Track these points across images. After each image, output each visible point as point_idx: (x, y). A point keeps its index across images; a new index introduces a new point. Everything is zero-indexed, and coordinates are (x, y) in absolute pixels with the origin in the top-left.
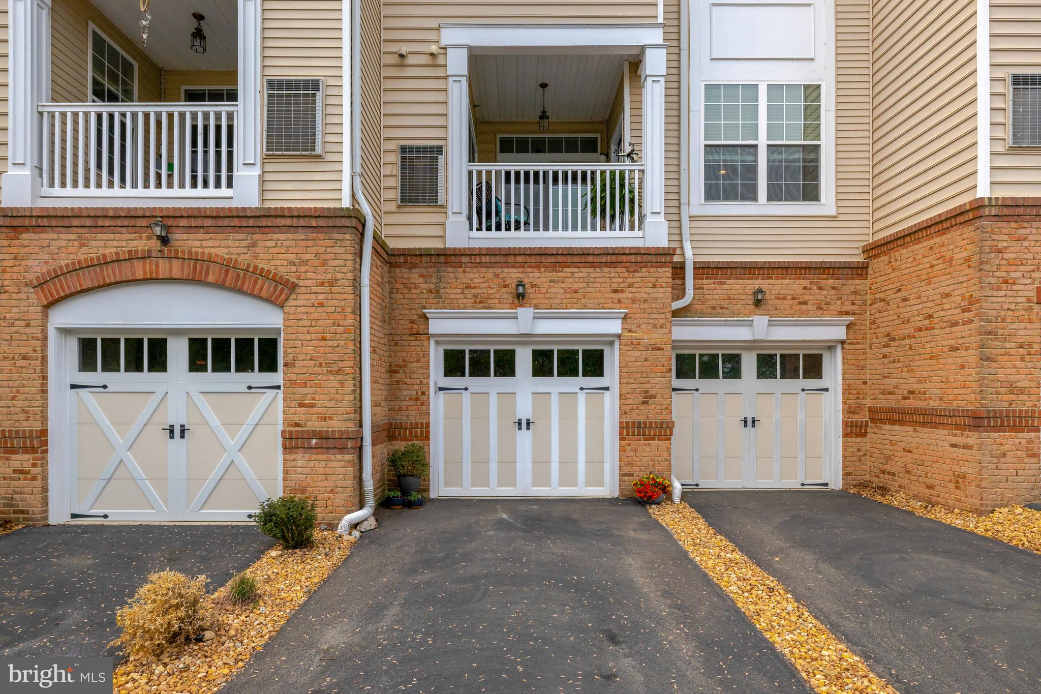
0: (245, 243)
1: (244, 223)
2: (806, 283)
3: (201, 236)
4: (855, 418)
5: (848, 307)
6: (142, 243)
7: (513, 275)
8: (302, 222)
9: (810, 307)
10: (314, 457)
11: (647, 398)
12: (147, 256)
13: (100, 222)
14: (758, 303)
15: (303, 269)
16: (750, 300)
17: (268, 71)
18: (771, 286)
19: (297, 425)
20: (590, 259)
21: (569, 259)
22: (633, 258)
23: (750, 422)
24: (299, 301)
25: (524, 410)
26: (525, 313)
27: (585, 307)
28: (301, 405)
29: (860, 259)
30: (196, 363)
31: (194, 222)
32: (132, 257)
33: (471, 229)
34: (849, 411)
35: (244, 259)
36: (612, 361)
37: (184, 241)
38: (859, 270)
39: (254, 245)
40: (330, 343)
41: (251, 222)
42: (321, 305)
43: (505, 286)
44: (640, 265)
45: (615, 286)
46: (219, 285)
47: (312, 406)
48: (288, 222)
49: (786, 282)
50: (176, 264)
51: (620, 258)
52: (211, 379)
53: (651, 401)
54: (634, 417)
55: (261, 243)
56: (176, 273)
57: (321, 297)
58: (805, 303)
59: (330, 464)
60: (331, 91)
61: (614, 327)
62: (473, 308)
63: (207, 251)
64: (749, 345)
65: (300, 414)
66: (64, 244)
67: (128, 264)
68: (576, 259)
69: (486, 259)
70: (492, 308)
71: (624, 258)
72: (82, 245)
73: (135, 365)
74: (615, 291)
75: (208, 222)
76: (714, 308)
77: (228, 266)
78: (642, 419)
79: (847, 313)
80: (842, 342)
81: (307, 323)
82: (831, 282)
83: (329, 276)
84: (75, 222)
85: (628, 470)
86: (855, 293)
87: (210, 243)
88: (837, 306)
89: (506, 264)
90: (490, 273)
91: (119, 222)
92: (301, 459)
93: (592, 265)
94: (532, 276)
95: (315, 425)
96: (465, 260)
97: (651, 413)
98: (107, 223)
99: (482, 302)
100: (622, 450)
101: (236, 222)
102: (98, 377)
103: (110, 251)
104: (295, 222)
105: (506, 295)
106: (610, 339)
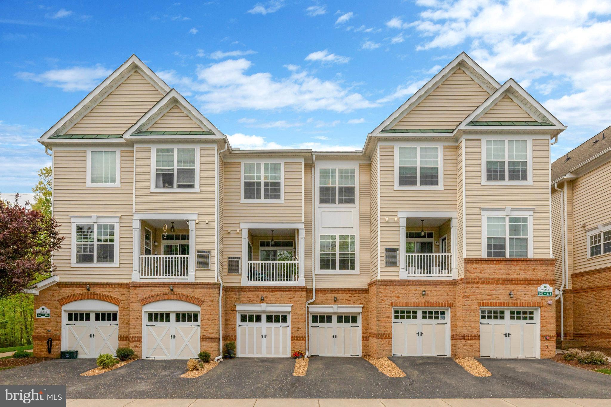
0: (191, 291)
1: (191, 286)
2: (350, 295)
3: (180, 289)
4: (365, 335)
5: (362, 302)
6: (167, 291)
7: (260, 294)
8: (206, 286)
9: (351, 302)
10: (208, 343)
11: (299, 329)
12: (168, 294)
13: (156, 286)
14: (335, 301)
15: (206, 297)
16: (333, 299)
17: (197, 248)
18: (338, 296)
19: (204, 335)
20: (282, 289)
21: (276, 290)
22: (294, 289)
23: (334, 336)
24: (204, 305)
25: (264, 332)
26: (264, 305)
27: (281, 303)
28: (205, 330)
29: (367, 287)
30: (178, 320)
31: (179, 286)
32: (164, 294)
33: (249, 280)
34: (363, 333)
35: (191, 295)
36: (289, 318)
37: (177, 290)
38: (366, 291)
39: (194, 291)
40: (212, 315)
41: (193, 286)
42: (210, 306)
43: (258, 297)
44: (297, 291)
45: (289, 297)
46: (185, 301)
47: (208, 331)
48: (202, 286)
49: (344, 294)
50: (175, 296)
51: (291, 289)
52: (181, 324)
53: (300, 330)
54: (295, 334)
55: (195, 291)
56: (175, 298)
57: (210, 304)
58: (350, 301)
59: (212, 345)
60: (212, 253)
61: (289, 309)
62: (249, 303)
63: (182, 293)
64: (335, 313)
65: (205, 333)
66: (147, 290)
67: (163, 296)
68: (278, 290)
69: (252, 289)
70: (254, 303)
71: (292, 289)
72: (152, 291)
73: (162, 320)
74: (289, 299)
75: (183, 286)
76: (322, 302)
77: (187, 296)
78: (297, 335)
79: (363, 304)
80: (362, 312)
81: (207, 310)
82: (358, 295)
83: (212, 299)
84: (150, 286)
85: (293, 349)
86: (365, 298)
87: (183, 291)
88: (360, 302)
89: (258, 291)
90: (254, 293)
91: (161, 286)
92: (205, 343)
93: (283, 291)
94: (266, 294)
95: (209, 335)
96: (246, 289)
97: (300, 333)
98: (158, 286)
99: (251, 302)
100: (292, 344)
101: (189, 286)
102: (153, 323)
103: (159, 293)
104: (204, 286)
105: (258, 299)
106: (289, 312)
